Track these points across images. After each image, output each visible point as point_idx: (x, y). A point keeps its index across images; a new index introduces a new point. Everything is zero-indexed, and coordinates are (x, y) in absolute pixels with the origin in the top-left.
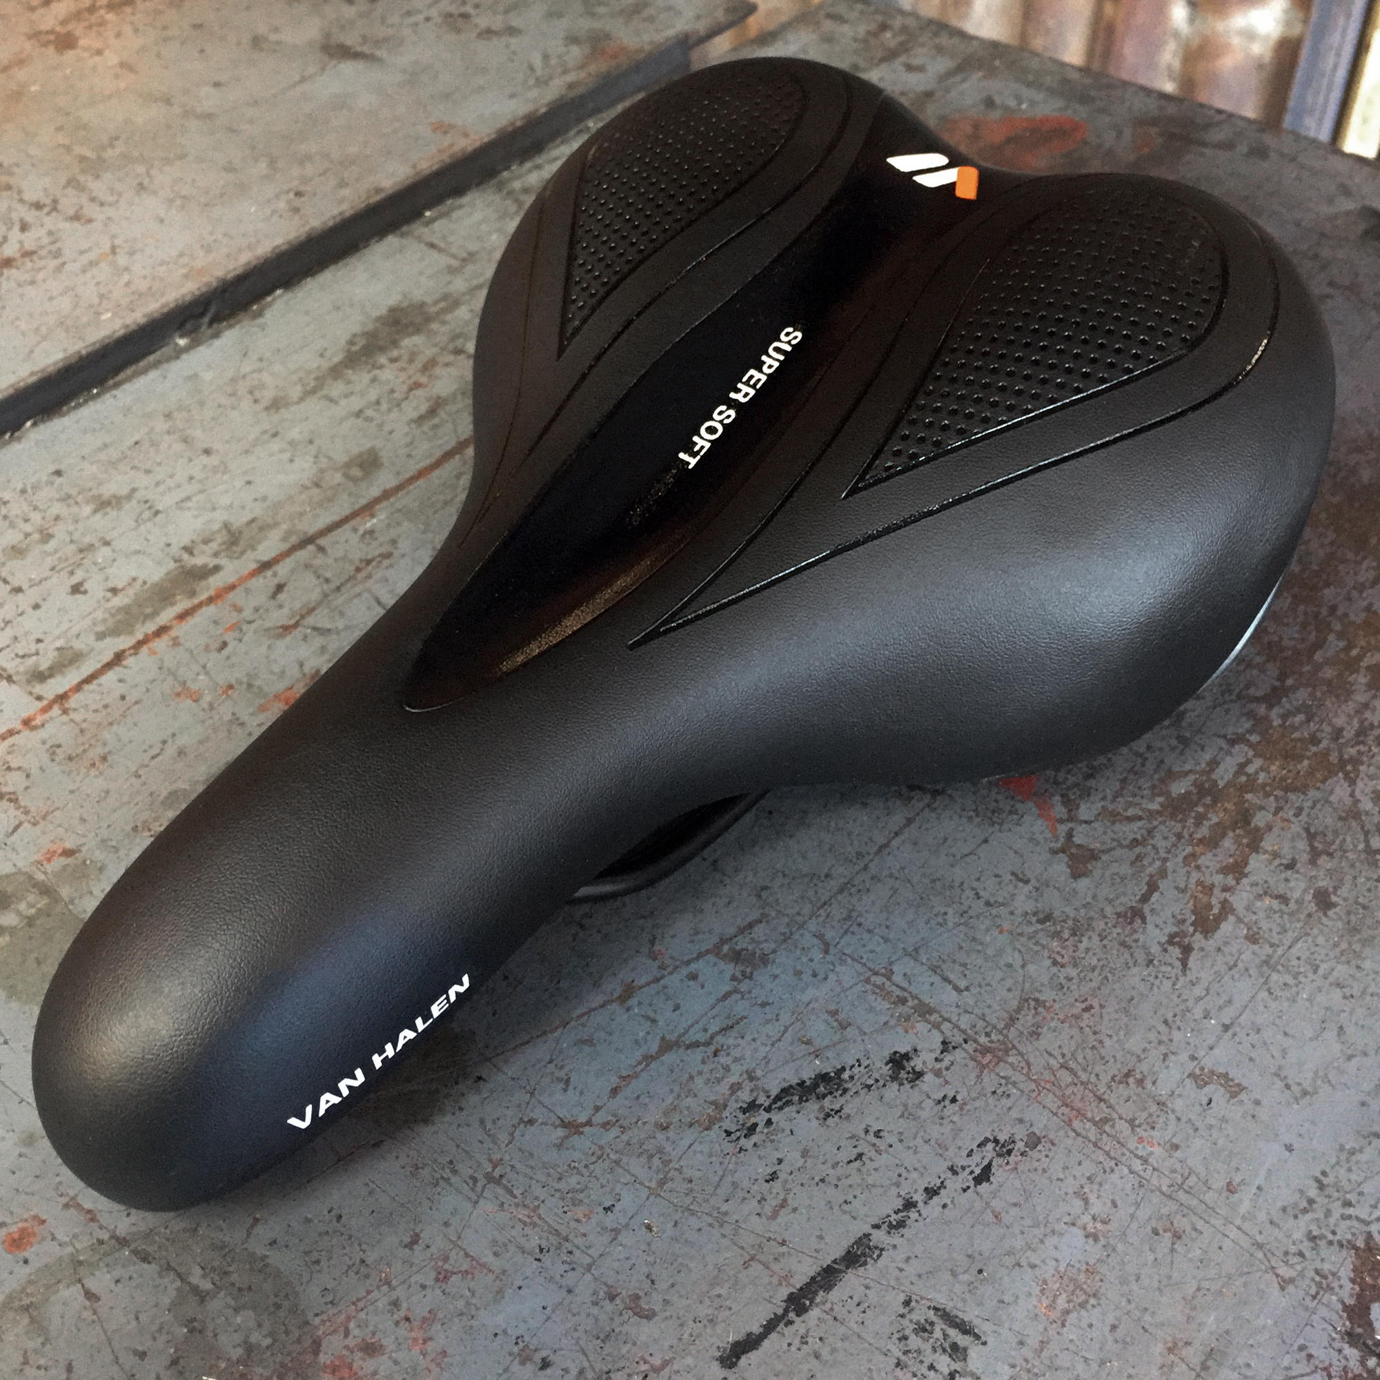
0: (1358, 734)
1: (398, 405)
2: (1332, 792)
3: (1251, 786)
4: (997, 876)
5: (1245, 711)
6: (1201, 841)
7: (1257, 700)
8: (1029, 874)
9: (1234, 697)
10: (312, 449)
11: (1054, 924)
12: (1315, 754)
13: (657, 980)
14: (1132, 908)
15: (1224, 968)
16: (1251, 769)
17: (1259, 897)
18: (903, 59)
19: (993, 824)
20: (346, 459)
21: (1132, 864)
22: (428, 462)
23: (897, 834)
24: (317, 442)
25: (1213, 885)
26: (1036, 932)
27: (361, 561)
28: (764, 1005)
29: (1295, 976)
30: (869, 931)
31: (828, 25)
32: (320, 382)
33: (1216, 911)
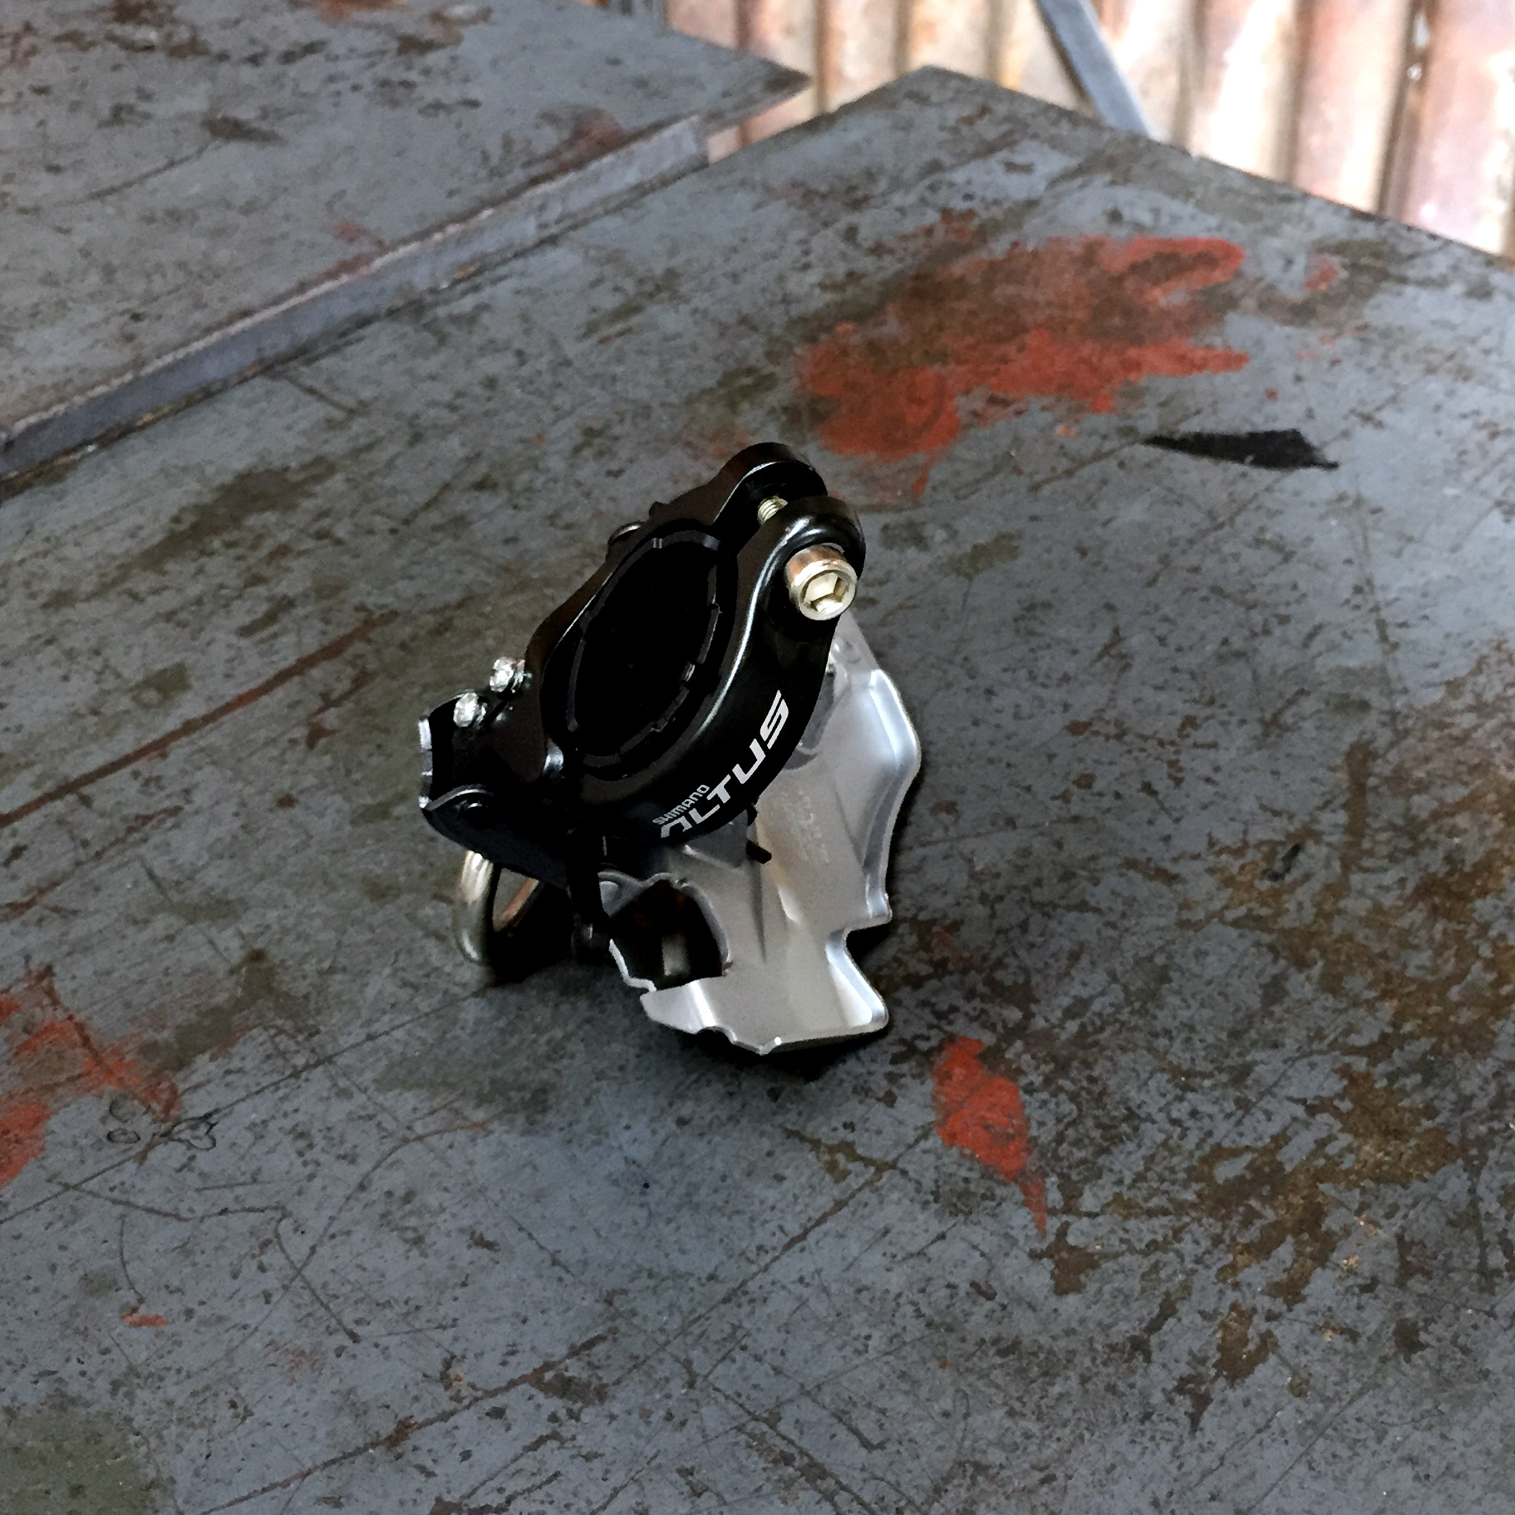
0: (1492, 1106)
1: (226, 606)
2: (1442, 1187)
3: (1330, 1173)
4: (949, 1286)
5: (1338, 1065)
6: (1248, 1248)
7: (1358, 1051)
8: (995, 1284)
9: (1324, 1046)
10: (97, 664)
11: (1020, 1359)
12: (1428, 1131)
13: (445, 1417)
14: (1133, 1339)
15: (1251, 1430)
16: (1332, 1149)
17: (1316, 1330)
18: (1003, 155)
19: (954, 1214)
20: (140, 677)
21: (1143, 1276)
22: (253, 685)
23: (819, 1222)
24: (107, 652)
25: (1254, 1310)
26: (994, 1367)
27: (137, 817)
28: (588, 1458)
29: (1353, 1444)
30: (758, 1358)
31: (907, 108)
32: (125, 571)
33: (1251, 1347)
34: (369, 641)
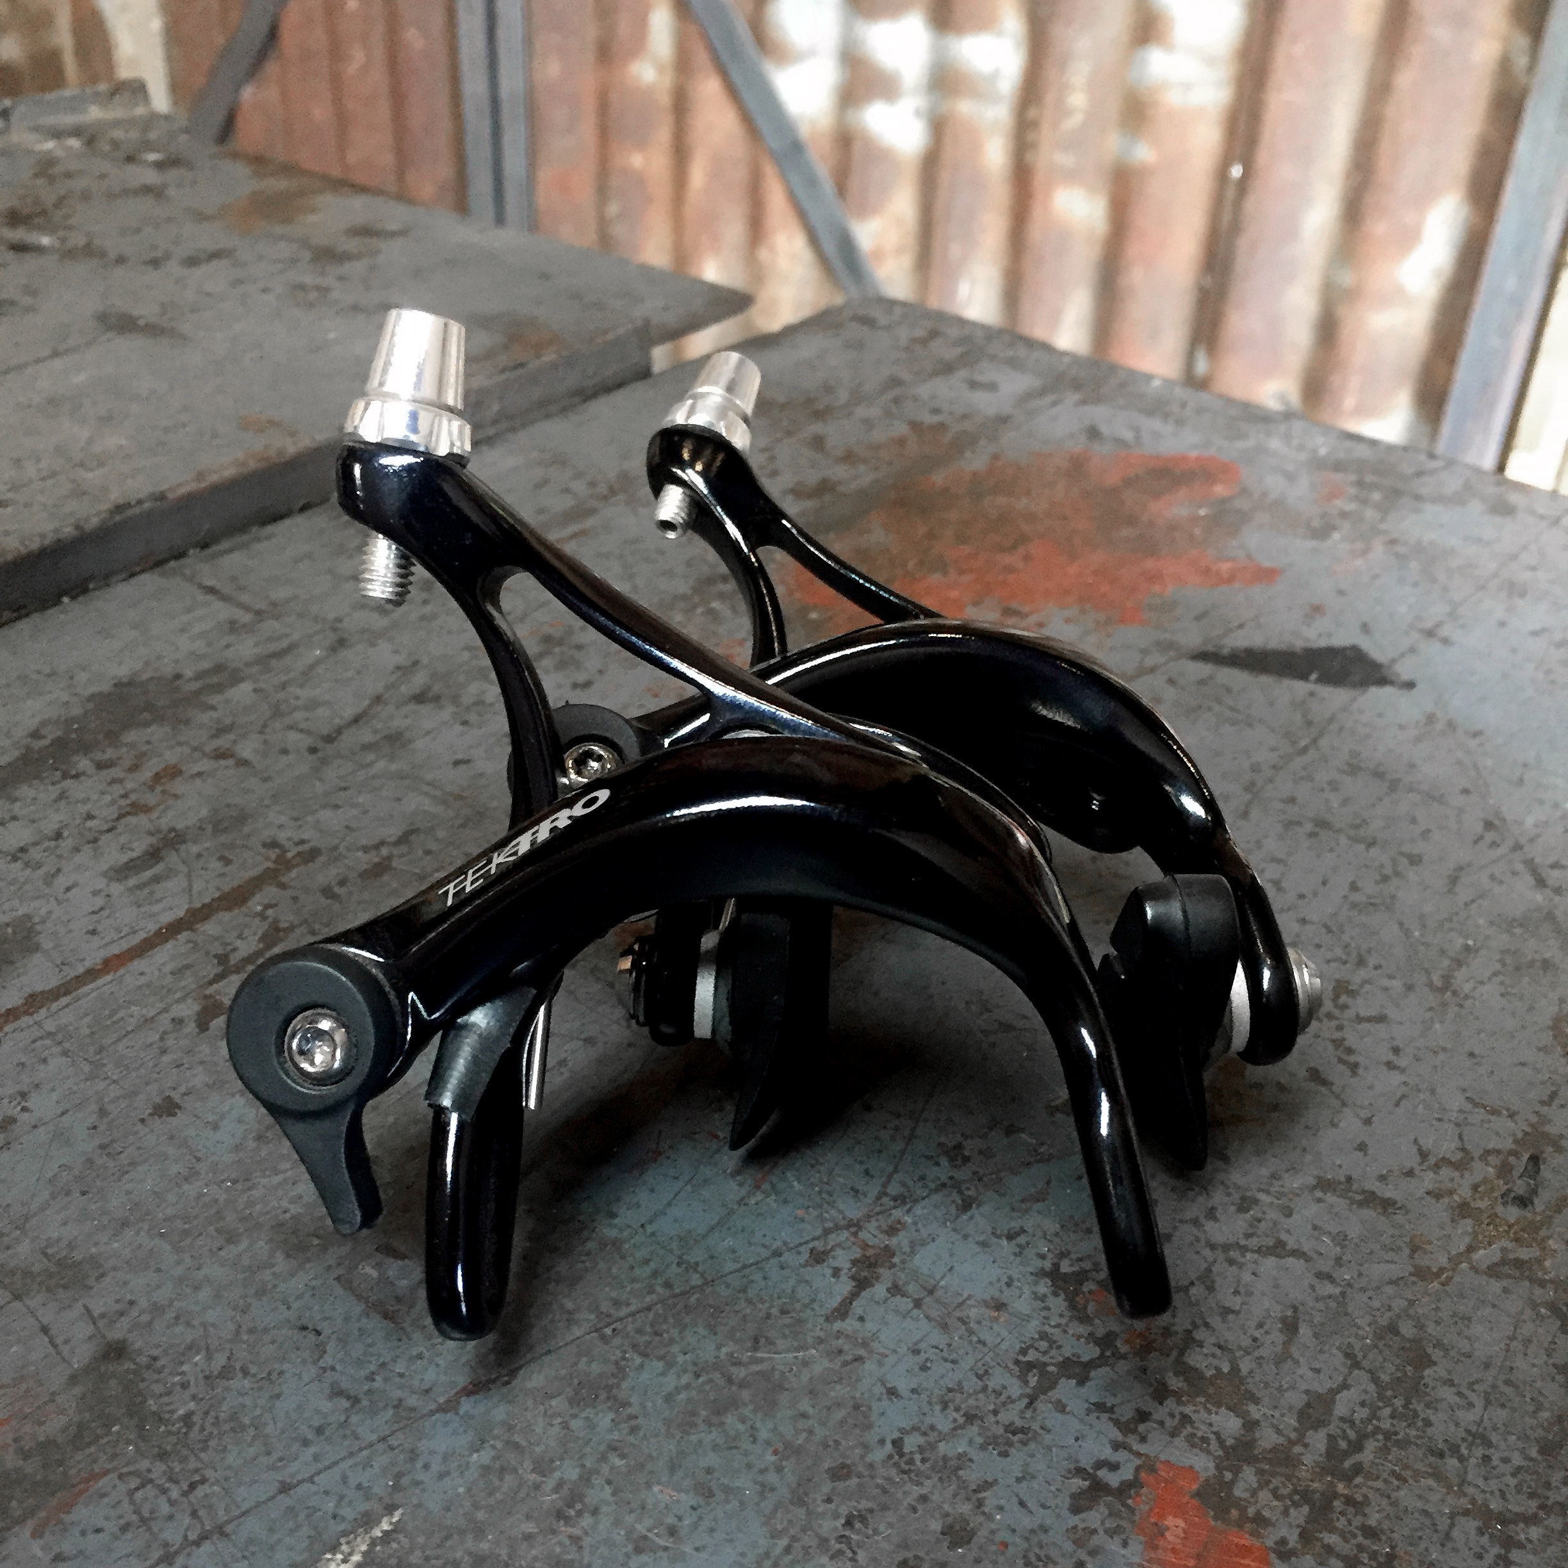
31: (856, 330)
34: (283, 886)
